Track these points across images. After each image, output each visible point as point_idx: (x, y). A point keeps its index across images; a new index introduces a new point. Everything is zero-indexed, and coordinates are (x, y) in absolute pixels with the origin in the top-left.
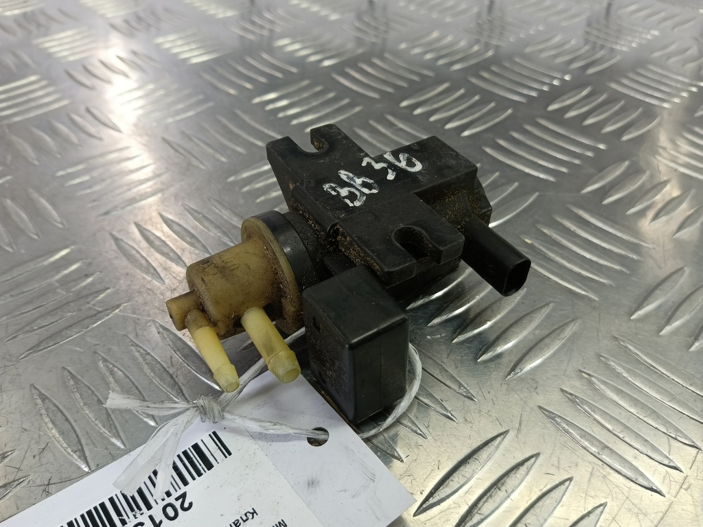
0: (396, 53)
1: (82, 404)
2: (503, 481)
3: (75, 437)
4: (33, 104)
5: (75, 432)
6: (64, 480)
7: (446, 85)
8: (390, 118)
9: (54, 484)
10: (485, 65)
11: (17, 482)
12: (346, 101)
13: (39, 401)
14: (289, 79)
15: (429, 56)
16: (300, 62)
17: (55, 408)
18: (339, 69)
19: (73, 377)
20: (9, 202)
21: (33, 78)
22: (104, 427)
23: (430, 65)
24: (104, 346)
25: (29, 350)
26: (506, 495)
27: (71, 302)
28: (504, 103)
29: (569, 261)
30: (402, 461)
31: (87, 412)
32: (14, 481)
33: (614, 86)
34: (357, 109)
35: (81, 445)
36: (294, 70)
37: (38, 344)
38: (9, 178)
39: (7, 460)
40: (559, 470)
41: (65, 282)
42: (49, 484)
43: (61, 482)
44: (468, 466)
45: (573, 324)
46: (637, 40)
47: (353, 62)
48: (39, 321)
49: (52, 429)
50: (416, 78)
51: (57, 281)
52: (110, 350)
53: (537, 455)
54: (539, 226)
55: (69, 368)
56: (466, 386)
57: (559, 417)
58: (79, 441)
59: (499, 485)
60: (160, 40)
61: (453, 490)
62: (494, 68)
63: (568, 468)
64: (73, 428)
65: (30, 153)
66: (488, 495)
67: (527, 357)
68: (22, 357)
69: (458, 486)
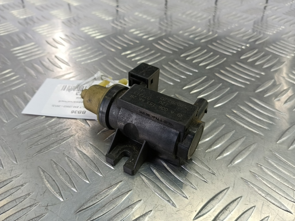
0: (178, 35)
1: (59, 174)
2: (228, 207)
3: (57, 187)
4: (33, 54)
5: (57, 185)
6: (53, 204)
7: (199, 48)
8: (177, 61)
9: (49, 206)
10: (214, 40)
11: (35, 205)
12: (159, 54)
13: (42, 173)
14: (136, 45)
15: (191, 36)
16: (140, 39)
17: (48, 176)
18: (156, 41)
19: (56, 164)
20: (26, 94)
21: (33, 43)
22: (69, 183)
23: (192, 40)
24: (67, 151)
25: (37, 153)
26: (229, 212)
27: (53, 133)
28: (223, 56)
29: (252, 120)
30: (187, 199)
31: (62, 177)
32: (34, 204)
33: (267, 49)
34: (164, 57)
35: (60, 190)
36: (138, 42)
37: (41, 150)
38: (25, 83)
39: (30, 196)
40: (250, 203)
41: (50, 126)
42: (47, 206)
43: (52, 205)
44: (214, 201)
45: (254, 145)
46: (276, 30)
47: (161, 39)
48: (40, 141)
49: (48, 184)
50: (187, 45)
51: (47, 125)
52: (69, 153)
53: (241, 197)
54: (239, 105)
55: (53, 160)
56: (212, 169)
57: (250, 182)
58: (59, 189)
59: (227, 209)
60: (83, 29)
61: (208, 210)
62: (218, 41)
63: (253, 202)
64: (56, 183)
65: (32, 72)
66: (222, 212)
67: (236, 158)
68: (34, 155)
69: (210, 209)
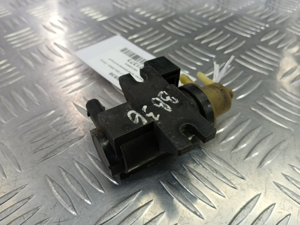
0: (191, 15)
1: (70, 183)
2: (261, 216)
3: (68, 199)
4: (30, 41)
5: (68, 197)
6: (66, 220)
7: (214, 30)
8: (191, 45)
9: (62, 221)
10: (231, 19)
11: (45, 221)
12: (170, 38)
13: (50, 183)
14: (144, 28)
15: (204, 16)
16: (147, 19)
17: (58, 186)
18: (165, 22)
19: (65, 171)
20: (25, 89)
21: (28, 29)
22: (81, 194)
23: (206, 20)
24: (77, 156)
25: (43, 158)
26: (263, 223)
27: (60, 135)
28: (241, 38)
29: (279, 113)
30: (216, 208)
31: (73, 187)
32: (44, 220)
33: (288, 30)
34: (176, 41)
35: (72, 203)
36: (145, 23)
37: (47, 155)
38: (23, 76)
39: (39, 211)
40: (284, 211)
41: (55, 126)
42: (59, 222)
43: (65, 221)
44: (245, 210)
45: (284, 143)
46: (296, 7)
47: (171, 19)
48: (46, 144)
49: (58, 195)
50: (200, 27)
51: (52, 125)
52: (79, 157)
53: (274, 204)
54: (264, 96)
55: (62, 166)
56: (240, 172)
57: (282, 186)
58: (71, 201)
59: (260, 218)
60: (83, 10)
61: (240, 221)
62: (235, 22)
63: (288, 210)
64: (67, 195)
65: (30, 63)
66: (255, 223)
67: (266, 159)
68: (40, 161)
69: (241, 219)
